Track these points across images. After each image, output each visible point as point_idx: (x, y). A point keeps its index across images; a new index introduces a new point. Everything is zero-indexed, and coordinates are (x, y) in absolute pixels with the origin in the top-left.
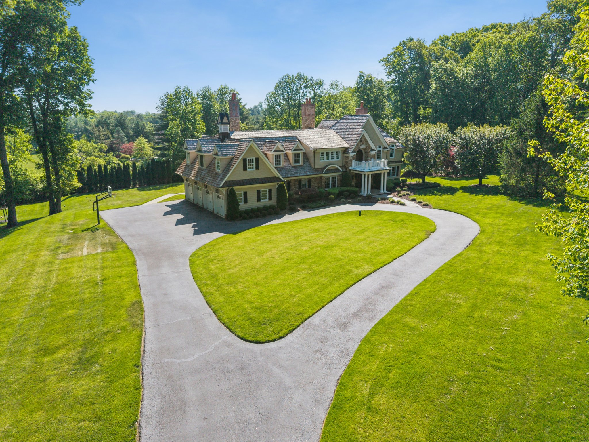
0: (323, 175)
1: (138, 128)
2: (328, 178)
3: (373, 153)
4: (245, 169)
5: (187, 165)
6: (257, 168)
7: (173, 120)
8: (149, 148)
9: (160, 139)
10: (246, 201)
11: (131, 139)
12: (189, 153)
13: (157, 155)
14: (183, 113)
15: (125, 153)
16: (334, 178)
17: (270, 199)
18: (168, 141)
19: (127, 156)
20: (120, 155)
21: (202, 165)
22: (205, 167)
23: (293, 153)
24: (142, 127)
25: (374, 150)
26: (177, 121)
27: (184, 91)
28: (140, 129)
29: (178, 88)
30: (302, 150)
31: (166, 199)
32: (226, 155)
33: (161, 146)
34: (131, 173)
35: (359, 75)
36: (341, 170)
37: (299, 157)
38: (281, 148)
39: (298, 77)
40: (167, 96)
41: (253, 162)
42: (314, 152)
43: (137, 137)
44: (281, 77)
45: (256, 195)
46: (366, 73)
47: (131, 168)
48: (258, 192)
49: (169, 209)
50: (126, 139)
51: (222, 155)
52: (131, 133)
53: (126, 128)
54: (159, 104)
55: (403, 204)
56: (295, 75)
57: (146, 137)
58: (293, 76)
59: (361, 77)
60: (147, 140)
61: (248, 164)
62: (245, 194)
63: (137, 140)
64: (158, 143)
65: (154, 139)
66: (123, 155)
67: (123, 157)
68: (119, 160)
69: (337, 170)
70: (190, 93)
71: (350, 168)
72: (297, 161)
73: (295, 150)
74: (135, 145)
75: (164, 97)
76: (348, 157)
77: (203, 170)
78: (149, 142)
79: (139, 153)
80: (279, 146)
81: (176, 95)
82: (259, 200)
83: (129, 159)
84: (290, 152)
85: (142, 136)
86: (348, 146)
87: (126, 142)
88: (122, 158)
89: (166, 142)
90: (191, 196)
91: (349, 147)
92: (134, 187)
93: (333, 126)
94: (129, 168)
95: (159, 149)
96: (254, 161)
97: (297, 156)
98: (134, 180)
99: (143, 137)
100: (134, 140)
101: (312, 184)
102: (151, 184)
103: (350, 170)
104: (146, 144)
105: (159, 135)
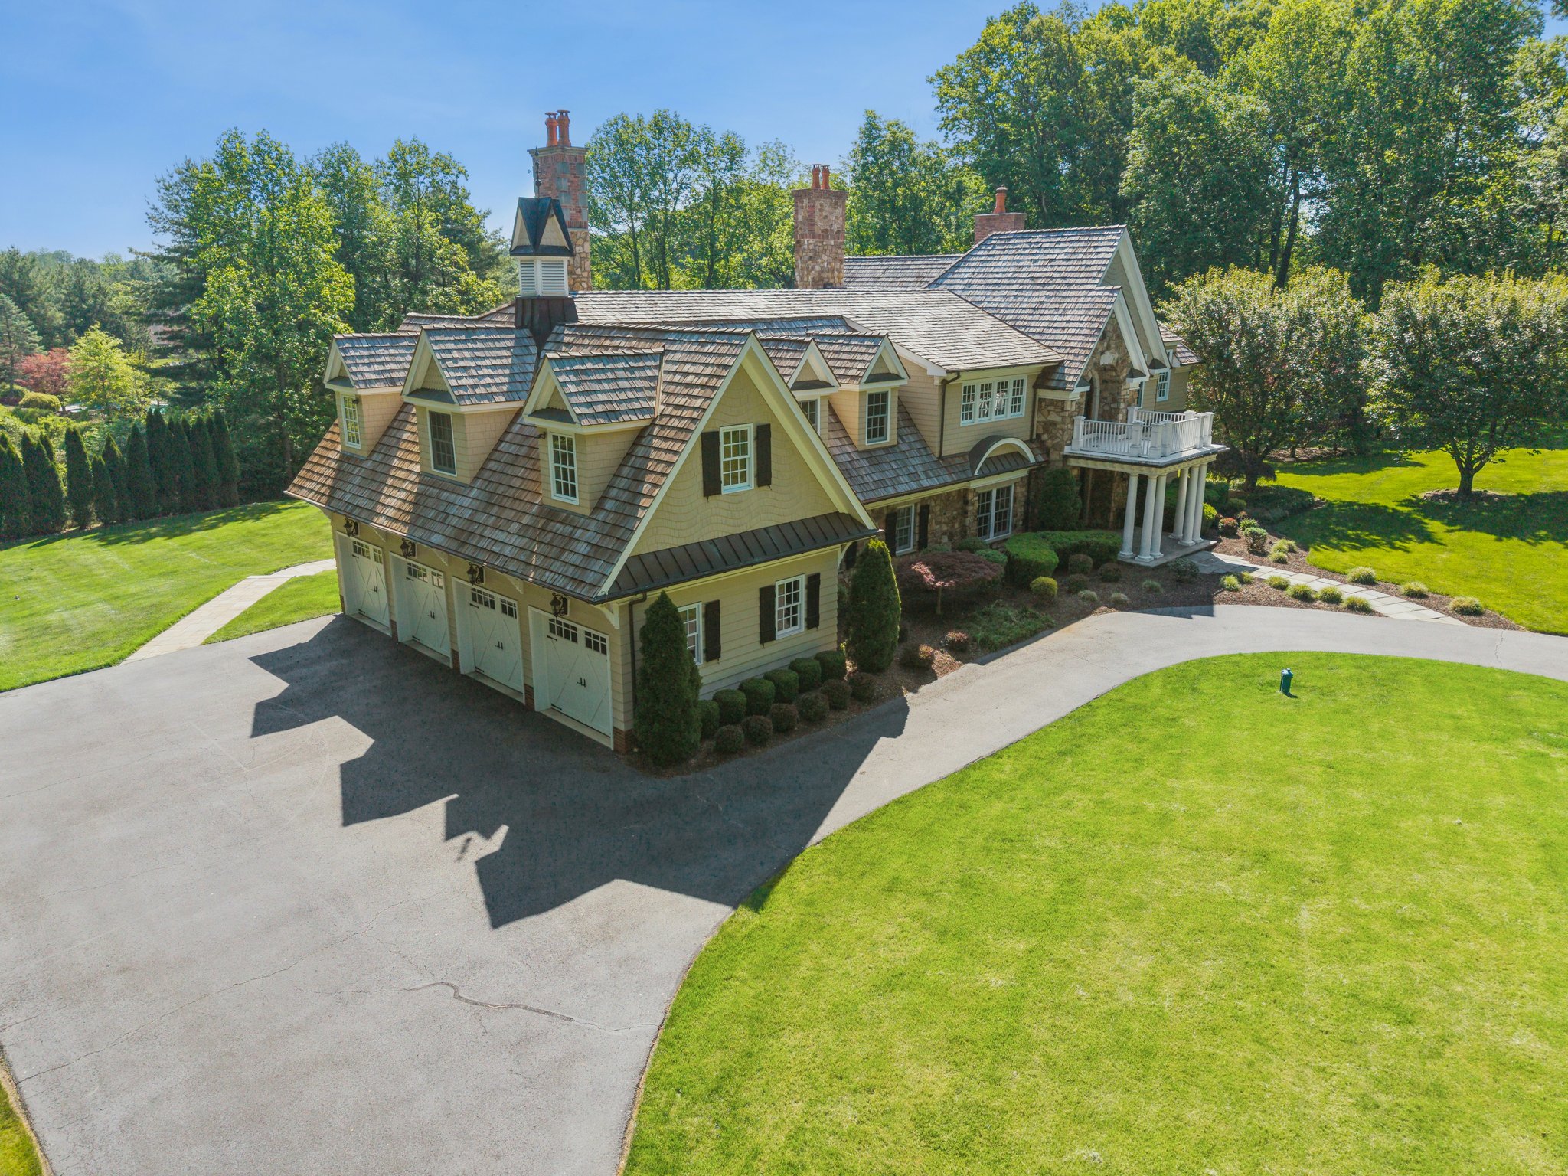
0: (974, 485)
1: (83, 301)
2: (985, 496)
3: (1134, 384)
4: (711, 486)
5: (346, 458)
6: (764, 478)
7: (221, 265)
8: (130, 370)
9: (173, 336)
10: (713, 652)
11: (58, 339)
12: (357, 401)
13: (163, 395)
14: (261, 233)
15: (36, 386)
16: (1003, 492)
17: (813, 621)
18: (203, 342)
19: (47, 397)
20: (19, 395)
21: (444, 456)
22: (463, 471)
23: (862, 393)
24: (95, 296)
25: (1141, 374)
26: (238, 267)
27: (259, 152)
28: (91, 301)
29: (235, 137)
30: (897, 377)
31: (247, 616)
32: (611, 415)
33: (173, 361)
34: (62, 470)
35: (862, 122)
36: (1032, 460)
37: (884, 409)
38: (822, 372)
39: (658, 127)
40: (189, 177)
41: (745, 451)
42: (945, 383)
43: (81, 332)
44: (600, 126)
45: (757, 611)
46: (886, 116)
47: (60, 454)
48: (766, 595)
49: (274, 686)
50: (38, 338)
51: (594, 416)
52: (58, 317)
53: (33, 299)
54: (161, 207)
55: (1364, 609)
56: (648, 119)
57: (116, 331)
58: (640, 121)
59: (871, 130)
60: (118, 341)
61: (723, 459)
62: (712, 611)
63: (81, 341)
64: (163, 353)
65: (145, 340)
66: (29, 395)
67: (30, 403)
68: (14, 413)
69: (1014, 459)
70: (285, 158)
71: (1067, 450)
72: (876, 428)
73: (873, 378)
74: (72, 360)
75: (177, 178)
76: (1060, 405)
77: (457, 487)
78: (126, 347)
79: (94, 389)
80: (815, 362)
81: (226, 166)
82: (767, 634)
83: (54, 409)
84: (855, 388)
85: (97, 325)
86: (1054, 356)
87: (39, 348)
88: (27, 405)
89: (198, 347)
90: (377, 605)
91: (1061, 363)
92: (81, 530)
93: (943, 276)
94: (51, 455)
95: (173, 373)
96: (751, 444)
97: (877, 403)
98: (78, 499)
99: (103, 329)
100: (68, 342)
101: (932, 526)
102: (153, 515)
103: (1066, 457)
104: (118, 356)
105: (170, 321)
